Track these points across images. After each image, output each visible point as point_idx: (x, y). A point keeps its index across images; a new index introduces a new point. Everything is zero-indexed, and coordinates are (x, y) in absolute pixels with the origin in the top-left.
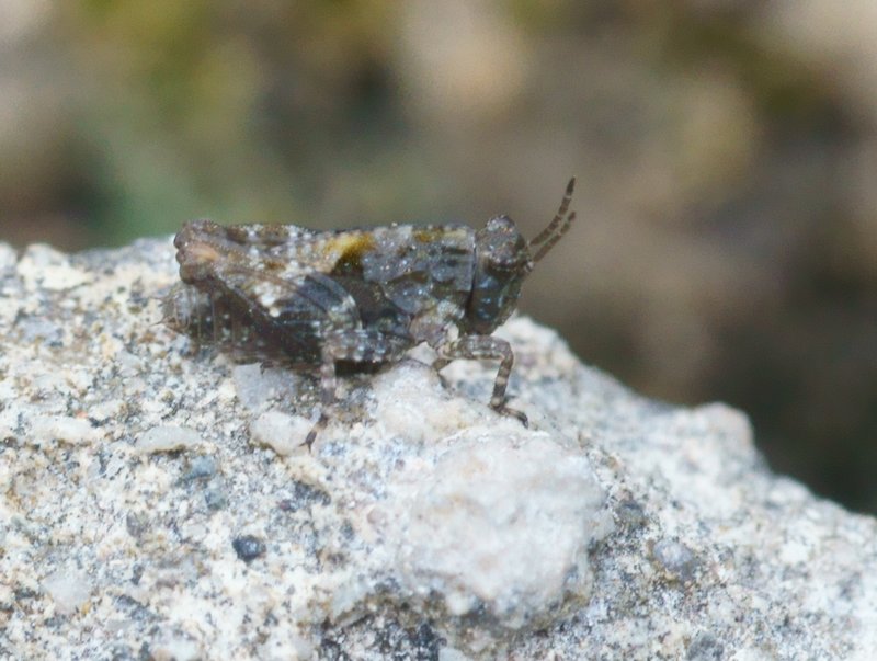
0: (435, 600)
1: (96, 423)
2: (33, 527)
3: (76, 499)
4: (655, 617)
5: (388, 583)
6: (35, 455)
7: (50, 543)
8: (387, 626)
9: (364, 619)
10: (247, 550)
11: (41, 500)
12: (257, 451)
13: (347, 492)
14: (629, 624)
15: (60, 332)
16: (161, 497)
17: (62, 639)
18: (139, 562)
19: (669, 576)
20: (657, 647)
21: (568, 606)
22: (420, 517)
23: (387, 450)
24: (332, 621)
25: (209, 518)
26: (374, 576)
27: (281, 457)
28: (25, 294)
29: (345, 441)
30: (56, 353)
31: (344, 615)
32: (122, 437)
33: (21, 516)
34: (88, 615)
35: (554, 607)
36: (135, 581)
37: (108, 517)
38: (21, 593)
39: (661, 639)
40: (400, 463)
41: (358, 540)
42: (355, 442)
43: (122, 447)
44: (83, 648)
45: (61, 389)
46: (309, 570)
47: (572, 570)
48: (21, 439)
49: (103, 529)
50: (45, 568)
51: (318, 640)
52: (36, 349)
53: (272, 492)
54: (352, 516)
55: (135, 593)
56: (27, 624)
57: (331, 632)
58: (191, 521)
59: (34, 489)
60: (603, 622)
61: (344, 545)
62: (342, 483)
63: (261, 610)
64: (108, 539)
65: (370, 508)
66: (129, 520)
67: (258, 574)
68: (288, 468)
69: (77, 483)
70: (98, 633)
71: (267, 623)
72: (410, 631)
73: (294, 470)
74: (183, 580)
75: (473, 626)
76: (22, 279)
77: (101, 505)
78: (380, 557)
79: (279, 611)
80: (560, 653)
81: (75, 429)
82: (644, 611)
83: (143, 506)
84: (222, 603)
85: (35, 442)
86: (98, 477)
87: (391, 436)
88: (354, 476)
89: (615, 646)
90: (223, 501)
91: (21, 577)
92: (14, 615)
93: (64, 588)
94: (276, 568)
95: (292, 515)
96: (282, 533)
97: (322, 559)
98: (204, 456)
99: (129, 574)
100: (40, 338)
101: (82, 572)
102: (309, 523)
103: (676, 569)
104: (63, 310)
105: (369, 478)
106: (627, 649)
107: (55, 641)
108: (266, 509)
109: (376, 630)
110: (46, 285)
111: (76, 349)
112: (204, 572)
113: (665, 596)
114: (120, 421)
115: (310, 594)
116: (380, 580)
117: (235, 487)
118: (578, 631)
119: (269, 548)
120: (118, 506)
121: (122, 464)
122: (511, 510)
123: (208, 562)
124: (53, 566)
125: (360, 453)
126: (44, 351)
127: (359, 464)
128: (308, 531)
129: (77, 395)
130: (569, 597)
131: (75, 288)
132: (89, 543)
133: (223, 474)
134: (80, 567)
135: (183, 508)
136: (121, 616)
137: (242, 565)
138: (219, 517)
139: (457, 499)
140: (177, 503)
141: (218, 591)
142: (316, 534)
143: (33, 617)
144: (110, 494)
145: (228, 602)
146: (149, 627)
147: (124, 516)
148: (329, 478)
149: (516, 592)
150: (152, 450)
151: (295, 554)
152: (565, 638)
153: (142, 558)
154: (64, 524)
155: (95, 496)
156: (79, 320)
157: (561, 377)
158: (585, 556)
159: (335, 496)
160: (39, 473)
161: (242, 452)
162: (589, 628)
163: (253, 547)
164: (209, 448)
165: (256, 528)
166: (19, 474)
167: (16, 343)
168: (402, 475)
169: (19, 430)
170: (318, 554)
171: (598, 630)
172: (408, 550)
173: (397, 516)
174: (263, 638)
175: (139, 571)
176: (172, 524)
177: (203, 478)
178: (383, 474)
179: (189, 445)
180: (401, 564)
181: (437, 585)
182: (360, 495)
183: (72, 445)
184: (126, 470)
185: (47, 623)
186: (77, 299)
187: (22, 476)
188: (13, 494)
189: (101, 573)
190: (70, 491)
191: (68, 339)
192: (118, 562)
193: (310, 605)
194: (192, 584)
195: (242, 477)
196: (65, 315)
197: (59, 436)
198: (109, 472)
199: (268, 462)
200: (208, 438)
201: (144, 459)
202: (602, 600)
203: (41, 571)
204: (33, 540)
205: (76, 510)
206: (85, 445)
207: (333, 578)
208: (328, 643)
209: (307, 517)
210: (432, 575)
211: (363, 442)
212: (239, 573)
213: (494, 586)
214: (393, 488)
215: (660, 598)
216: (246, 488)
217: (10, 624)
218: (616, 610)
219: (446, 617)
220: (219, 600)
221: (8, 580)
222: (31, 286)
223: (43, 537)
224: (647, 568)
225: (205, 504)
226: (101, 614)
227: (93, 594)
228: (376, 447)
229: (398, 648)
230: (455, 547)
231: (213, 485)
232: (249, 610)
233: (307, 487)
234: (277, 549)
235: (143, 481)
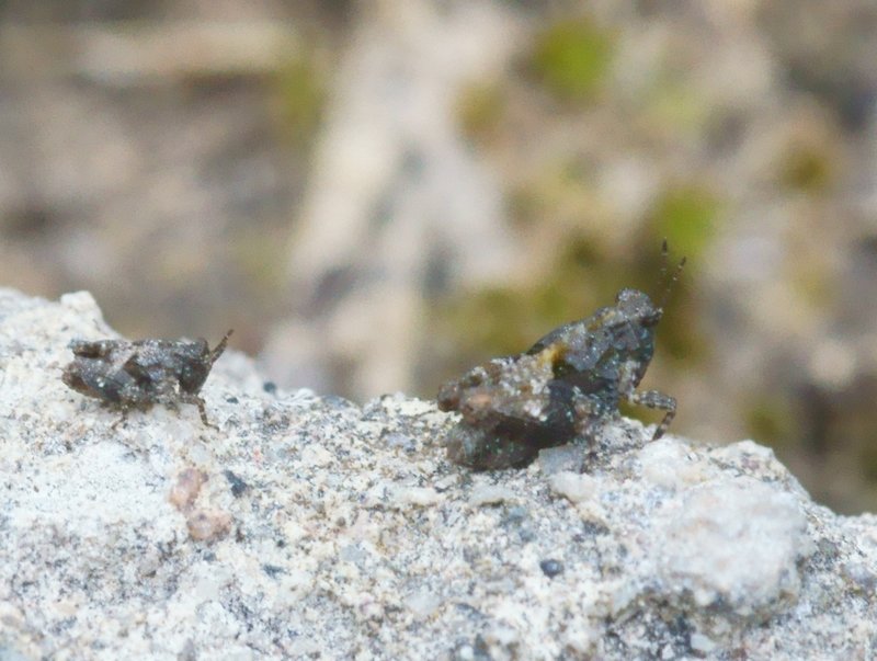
0: (686, 596)
1: (439, 491)
2: (396, 563)
3: (427, 545)
4: (846, 615)
5: (652, 586)
6: (396, 516)
7: (409, 575)
8: (653, 621)
9: (636, 614)
10: (550, 569)
11: (402, 549)
12: (555, 501)
13: (622, 525)
14: (828, 618)
15: (413, 442)
16: (488, 534)
17: (419, 639)
18: (473, 580)
19: (856, 587)
20: (848, 635)
21: (783, 602)
22: (674, 535)
23: (650, 496)
24: (613, 615)
25: (522, 547)
26: (642, 581)
27: (573, 503)
28: (388, 420)
29: (619, 491)
30: (411, 456)
31: (621, 612)
32: (459, 498)
33: (388, 558)
34: (437, 620)
35: (773, 601)
36: (470, 593)
37: (450, 554)
38: (388, 609)
39: (851, 630)
40: (659, 504)
41: (630, 557)
42: (626, 492)
43: (460, 504)
44: (434, 644)
45: (414, 472)
46: (595, 581)
47: (784, 573)
48: (386, 505)
49: (446, 562)
50: (405, 592)
51: (603, 630)
52: (396, 453)
53: (568, 529)
54: (625, 541)
55: (470, 600)
56: (393, 631)
57: (613, 626)
58: (509, 550)
59: (396, 540)
60: (808, 616)
61: (620, 561)
62: (617, 519)
63: (562, 608)
64: (451, 567)
65: (637, 535)
66: (465, 551)
67: (559, 585)
68: (578, 511)
69: (427, 534)
70: (444, 632)
71: (566, 618)
72: (669, 624)
73: (583, 512)
74: (504, 590)
75: (715, 615)
76: (385, 410)
77: (445, 545)
78: (646, 567)
79: (574, 609)
80: (779, 638)
81: (424, 495)
82: (838, 610)
83: (475, 541)
84: (533, 605)
85: (396, 506)
86: (442, 526)
87: (652, 485)
88: (626, 514)
89: (818, 634)
90: (532, 535)
91: (388, 597)
92: (384, 625)
93: (420, 603)
94: (571, 581)
95: (582, 544)
96: (576, 557)
97: (605, 573)
98: (518, 506)
99: (466, 589)
100: (400, 446)
101: (432, 593)
102: (595, 549)
103: (861, 582)
104: (415, 428)
105: (637, 516)
106: (826, 635)
107: (414, 640)
108: (563, 541)
109: (645, 623)
110: (402, 413)
111: (425, 453)
112: (520, 585)
113: (854, 602)
114: (457, 488)
115: (597, 597)
116: (646, 583)
117: (541, 528)
118: (791, 624)
119: (566, 567)
120: (456, 544)
121: (459, 515)
122: (739, 526)
123: (522, 578)
124: (411, 591)
125: (630, 499)
126: (402, 454)
127: (630, 506)
128: (594, 554)
129: (426, 477)
130: (783, 595)
131: (424, 414)
132: (437, 573)
133: (532, 518)
134: (430, 589)
135: (503, 541)
136: (461, 618)
137: (547, 579)
138: (529, 547)
139: (700, 522)
140: (499, 538)
141: (530, 596)
142: (600, 555)
143: (397, 625)
144: (451, 537)
145: (537, 604)
146: (480, 623)
147: (461, 550)
148: (609, 517)
149: (745, 586)
150: (480, 502)
151: (583, 571)
152: (782, 629)
153: (475, 577)
154: (419, 561)
155: (440, 541)
156: (427, 435)
157: (777, 478)
158: (794, 566)
159: (613, 528)
160: (399, 530)
161: (545, 503)
162: (799, 622)
163: (554, 567)
164: (521, 501)
165: (557, 554)
166: (385, 529)
167: (382, 449)
168: (660, 512)
169: (385, 499)
170: (601, 569)
171: (806, 623)
172: (666, 560)
173: (657, 538)
174: (563, 628)
175: (472, 586)
176: (497, 553)
177: (518, 520)
178: (647, 512)
179: (506, 499)
180: (660, 570)
181: (687, 583)
182: (630, 527)
183: (422, 507)
184: (463, 519)
185: (408, 629)
186: (425, 422)
187: (387, 532)
188: (382, 544)
189: (445, 591)
190: (422, 540)
191: (419, 446)
192: (458, 581)
193: (596, 604)
194: (511, 593)
195: (546, 521)
196: (417, 431)
197: (413, 500)
198: (450, 522)
199: (564, 508)
200: (521, 495)
201: (475, 510)
202: (808, 602)
203: (403, 594)
204: (396, 572)
205: (427, 552)
206: (432, 505)
207: (613, 585)
208: (611, 634)
209: (593, 545)
210: (684, 576)
211: (632, 492)
212: (545, 584)
213: (728, 582)
214: (655, 521)
215: (850, 603)
216: (549, 529)
217: (380, 631)
218: (819, 608)
219: (695, 609)
220: (530, 603)
221: (379, 599)
222: (392, 414)
223: (404, 570)
224: (840, 582)
225: (519, 538)
226: (446, 618)
227: (440, 606)
228: (641, 495)
229: (661, 637)
230: (699, 554)
231: (524, 525)
232: (553, 609)
233: (593, 525)
234: (572, 567)
235: (475, 524)
